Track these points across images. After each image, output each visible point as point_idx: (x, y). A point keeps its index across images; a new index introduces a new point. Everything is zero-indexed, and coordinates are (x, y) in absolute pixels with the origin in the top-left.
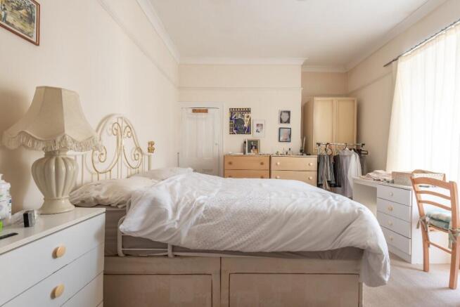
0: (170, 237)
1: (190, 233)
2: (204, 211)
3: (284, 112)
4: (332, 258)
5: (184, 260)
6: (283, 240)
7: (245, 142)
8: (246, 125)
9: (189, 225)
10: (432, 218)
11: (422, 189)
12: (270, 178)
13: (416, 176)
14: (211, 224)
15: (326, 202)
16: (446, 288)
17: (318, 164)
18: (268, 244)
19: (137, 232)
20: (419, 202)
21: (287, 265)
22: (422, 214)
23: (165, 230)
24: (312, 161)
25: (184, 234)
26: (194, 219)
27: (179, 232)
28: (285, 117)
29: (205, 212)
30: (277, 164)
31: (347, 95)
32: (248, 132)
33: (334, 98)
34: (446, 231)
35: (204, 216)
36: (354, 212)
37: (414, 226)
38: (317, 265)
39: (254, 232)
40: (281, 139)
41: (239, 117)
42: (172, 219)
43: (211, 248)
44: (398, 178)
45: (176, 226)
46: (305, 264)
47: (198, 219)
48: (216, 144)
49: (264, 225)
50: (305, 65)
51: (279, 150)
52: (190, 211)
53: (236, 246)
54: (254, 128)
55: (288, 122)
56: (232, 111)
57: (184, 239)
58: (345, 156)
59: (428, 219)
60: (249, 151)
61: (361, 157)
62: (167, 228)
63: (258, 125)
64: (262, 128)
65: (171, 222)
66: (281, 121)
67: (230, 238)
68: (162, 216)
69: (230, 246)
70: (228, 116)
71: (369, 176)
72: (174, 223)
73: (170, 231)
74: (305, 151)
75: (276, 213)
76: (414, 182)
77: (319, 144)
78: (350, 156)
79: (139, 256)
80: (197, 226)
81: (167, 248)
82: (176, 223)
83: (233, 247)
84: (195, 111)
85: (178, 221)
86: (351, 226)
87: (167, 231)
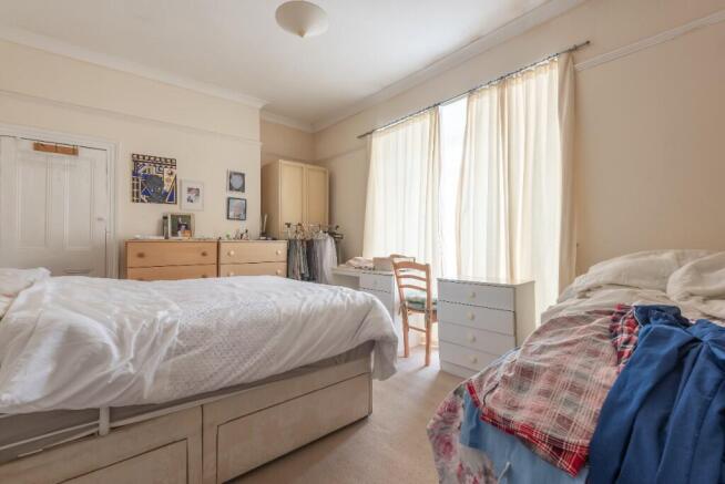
0: (119, 393)
1: (157, 377)
2: (179, 336)
3: (236, 174)
4: (346, 361)
5: (133, 431)
6: (302, 351)
7: (165, 218)
8: (167, 188)
9: (157, 363)
10: (411, 302)
11: (402, 274)
12: (218, 275)
13: (397, 261)
14: (196, 352)
15: (338, 296)
16: (422, 368)
17: (288, 251)
18: (282, 363)
19: (40, 400)
20: (400, 287)
21: (298, 385)
22: (402, 300)
23: (110, 382)
24: (280, 248)
25: (149, 379)
26: (163, 351)
27: (140, 379)
28: (236, 182)
29: (181, 336)
30: (229, 254)
31: (315, 163)
32: (171, 199)
33: (303, 165)
34: (423, 311)
35: (181, 342)
36: (367, 303)
37: (396, 313)
38: (331, 374)
39: (264, 350)
40: (231, 214)
41: (153, 171)
42: (122, 359)
43: (198, 392)
44: (380, 264)
45: (131, 370)
46: (318, 378)
47: (170, 349)
48: (100, 219)
49: (277, 337)
50: (263, 110)
51: (230, 233)
52: (152, 339)
53: (239, 377)
54: (183, 195)
55: (242, 189)
56: (137, 161)
57: (150, 390)
58: (318, 241)
59: (407, 304)
60: (174, 233)
61: (336, 242)
62: (114, 376)
63: (190, 190)
64: (198, 195)
65: (118, 365)
66: (231, 188)
67: (229, 368)
68: (99, 357)
69: (230, 379)
70: (128, 167)
71: (350, 265)
72: (127, 366)
73: (121, 380)
74: (267, 233)
75: (289, 318)
76: (396, 266)
77: (289, 225)
78: (325, 240)
79: (18, 459)
80: (172, 360)
81: (98, 418)
82: (130, 364)
83: (234, 380)
84: (39, 147)
85: (132, 361)
86: (368, 317)
87: (114, 383)
